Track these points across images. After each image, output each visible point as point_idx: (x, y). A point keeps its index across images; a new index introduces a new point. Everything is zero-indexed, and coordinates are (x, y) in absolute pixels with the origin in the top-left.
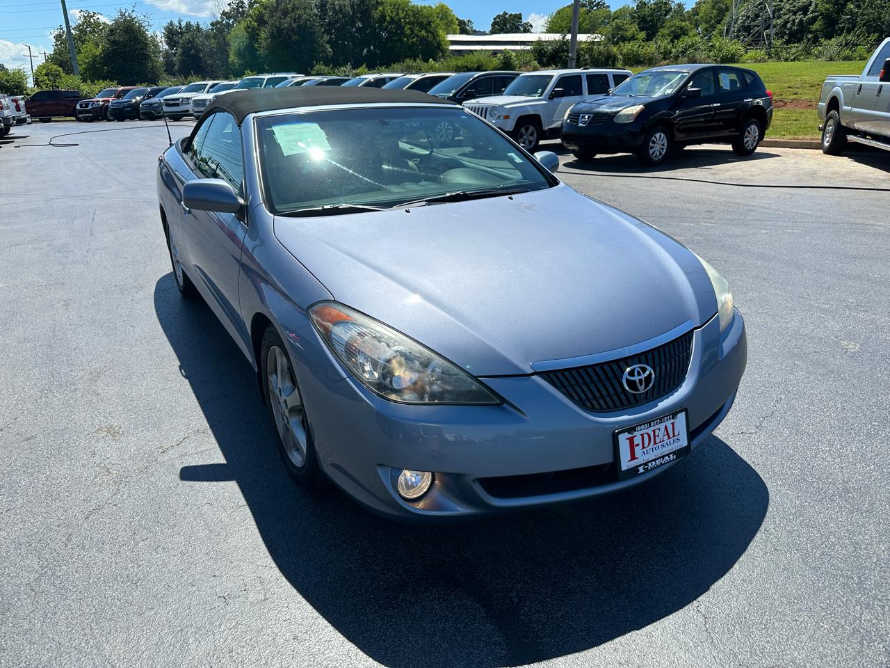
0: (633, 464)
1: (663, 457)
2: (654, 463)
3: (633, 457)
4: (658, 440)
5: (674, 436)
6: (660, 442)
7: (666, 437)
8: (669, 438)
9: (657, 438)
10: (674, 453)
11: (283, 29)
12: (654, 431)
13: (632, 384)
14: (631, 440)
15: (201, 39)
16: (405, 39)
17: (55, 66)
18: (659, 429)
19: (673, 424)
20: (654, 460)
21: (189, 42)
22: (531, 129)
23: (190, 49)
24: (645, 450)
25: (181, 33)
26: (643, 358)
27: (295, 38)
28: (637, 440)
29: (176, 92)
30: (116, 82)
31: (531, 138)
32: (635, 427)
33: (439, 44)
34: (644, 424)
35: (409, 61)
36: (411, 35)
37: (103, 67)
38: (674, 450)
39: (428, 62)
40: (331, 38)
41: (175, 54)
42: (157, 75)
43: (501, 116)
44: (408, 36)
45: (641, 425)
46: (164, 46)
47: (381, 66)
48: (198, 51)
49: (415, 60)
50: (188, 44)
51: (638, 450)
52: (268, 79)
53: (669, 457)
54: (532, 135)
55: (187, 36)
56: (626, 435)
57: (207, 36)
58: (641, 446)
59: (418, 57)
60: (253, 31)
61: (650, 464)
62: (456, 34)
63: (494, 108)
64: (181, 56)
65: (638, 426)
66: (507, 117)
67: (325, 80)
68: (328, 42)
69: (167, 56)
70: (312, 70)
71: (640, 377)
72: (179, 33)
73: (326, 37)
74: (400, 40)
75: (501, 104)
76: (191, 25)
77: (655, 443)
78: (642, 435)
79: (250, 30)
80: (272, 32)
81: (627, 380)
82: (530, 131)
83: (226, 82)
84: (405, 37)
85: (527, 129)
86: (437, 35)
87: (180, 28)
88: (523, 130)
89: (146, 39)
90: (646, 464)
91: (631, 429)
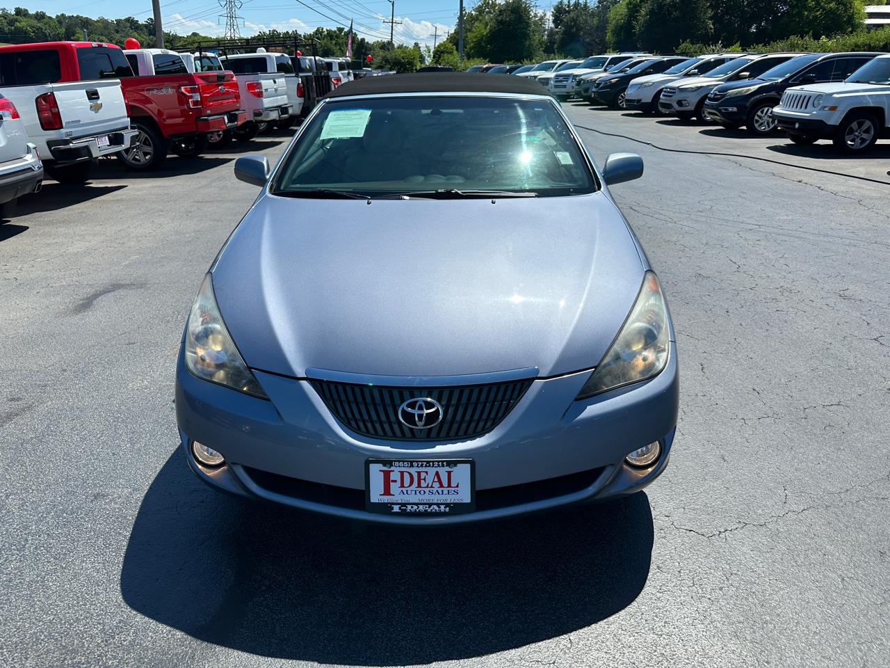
0: (386, 499)
1: (430, 505)
2: (415, 507)
3: (387, 491)
4: (423, 484)
5: (449, 486)
6: (427, 487)
7: (437, 485)
8: (441, 486)
9: (422, 481)
10: (447, 505)
11: (665, 5)
12: (419, 473)
13: (409, 417)
14: (387, 475)
15: (584, 17)
16: (806, 13)
17: (451, 45)
18: (427, 472)
19: (449, 473)
20: (417, 504)
21: (573, 20)
22: (867, 124)
23: (572, 27)
24: (404, 490)
25: (569, 12)
26: (436, 393)
27: (675, 14)
28: (395, 476)
29: (529, 70)
30: (487, 60)
31: (864, 136)
32: (392, 461)
33: (851, 18)
34: (404, 462)
35: (794, 39)
36: (816, 7)
37: (487, 45)
38: (448, 502)
39: (819, 39)
40: (716, 14)
41: (557, 32)
42: (531, 53)
43: (825, 107)
44: (810, 10)
45: (399, 462)
46: (549, 24)
47: (757, 44)
48: (579, 29)
49: (802, 37)
50: (571, 22)
51: (394, 488)
52: (612, 59)
53: (439, 507)
54: (867, 131)
55: (572, 15)
56: (380, 466)
57: (593, 15)
58: (399, 483)
59: (807, 33)
60: (634, 7)
61: (409, 507)
62: (883, 4)
63: (820, 96)
64: (562, 34)
65: (395, 461)
66: (833, 108)
67: (665, 59)
68: (711, 18)
69: (551, 33)
70: (677, 49)
71: (420, 412)
72: (566, 12)
73: (710, 13)
74: (800, 14)
75: (830, 92)
76: (579, 3)
77: (419, 486)
78: (402, 473)
79: (632, 6)
80: (652, 9)
81: (403, 410)
82: (865, 127)
83: (574, 61)
84: (807, 11)
85: (860, 125)
86: (851, 8)
87: (569, 6)
88: (854, 125)
89: (529, 19)
90: (404, 505)
91: (387, 461)
